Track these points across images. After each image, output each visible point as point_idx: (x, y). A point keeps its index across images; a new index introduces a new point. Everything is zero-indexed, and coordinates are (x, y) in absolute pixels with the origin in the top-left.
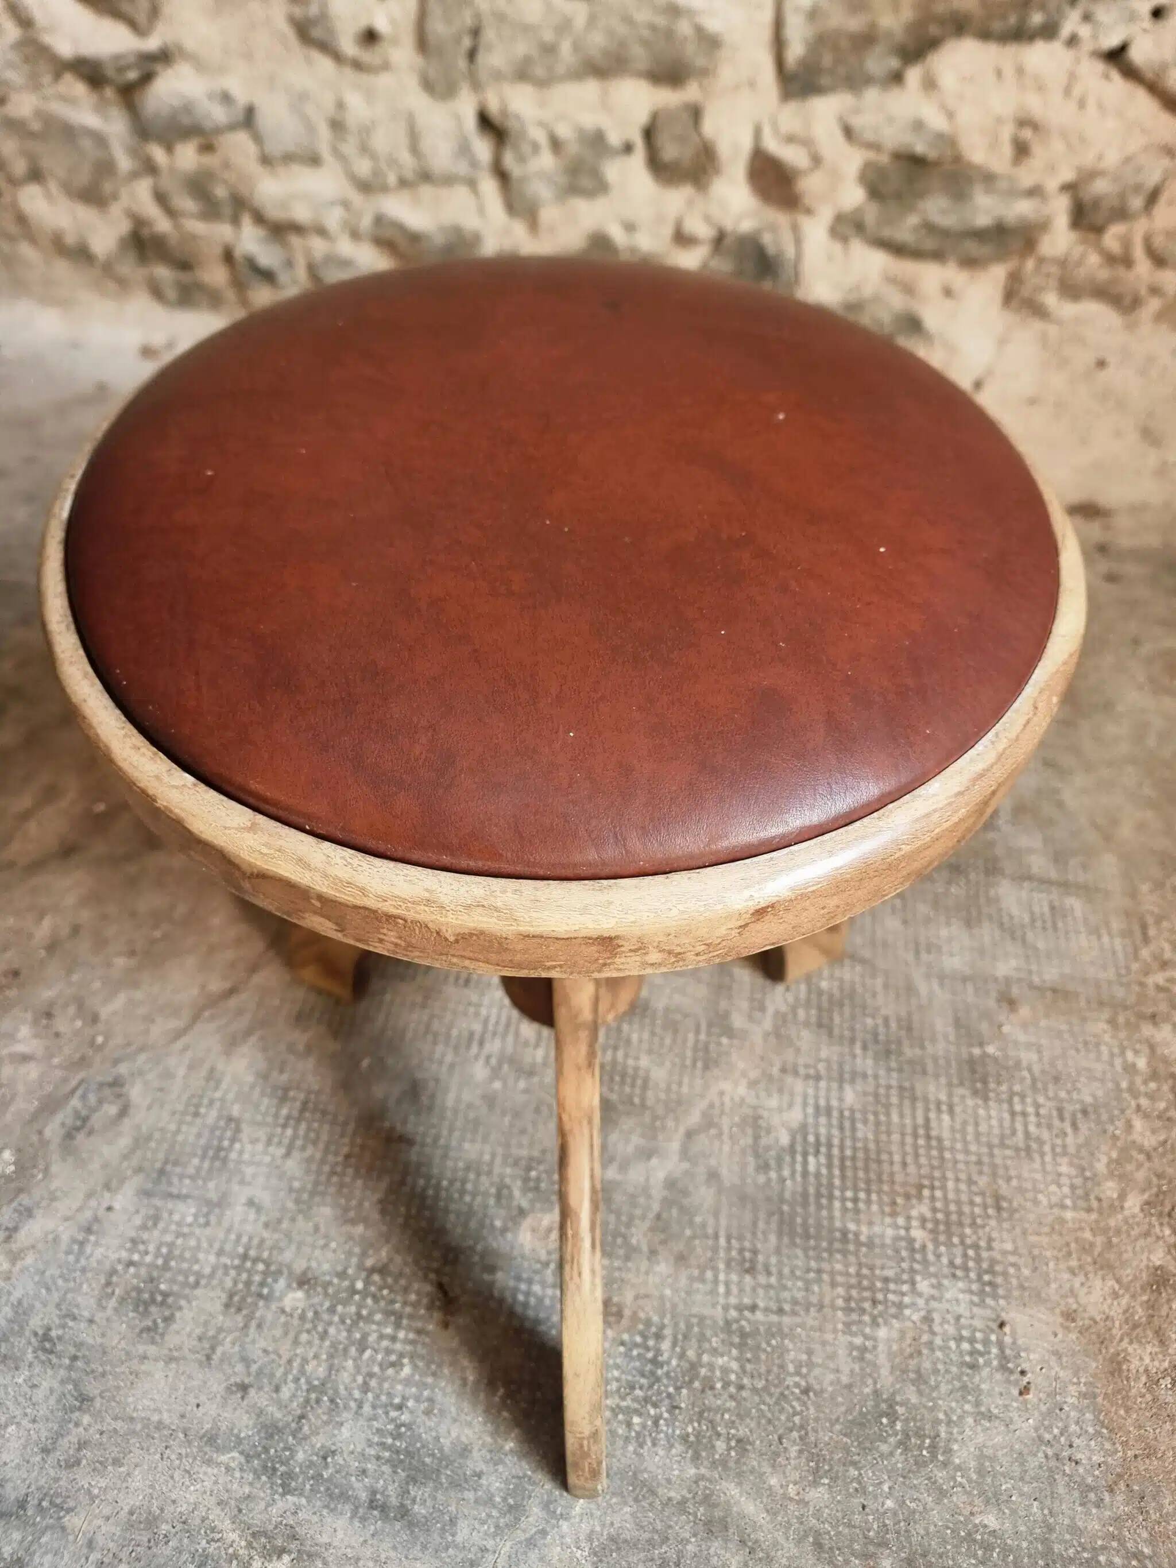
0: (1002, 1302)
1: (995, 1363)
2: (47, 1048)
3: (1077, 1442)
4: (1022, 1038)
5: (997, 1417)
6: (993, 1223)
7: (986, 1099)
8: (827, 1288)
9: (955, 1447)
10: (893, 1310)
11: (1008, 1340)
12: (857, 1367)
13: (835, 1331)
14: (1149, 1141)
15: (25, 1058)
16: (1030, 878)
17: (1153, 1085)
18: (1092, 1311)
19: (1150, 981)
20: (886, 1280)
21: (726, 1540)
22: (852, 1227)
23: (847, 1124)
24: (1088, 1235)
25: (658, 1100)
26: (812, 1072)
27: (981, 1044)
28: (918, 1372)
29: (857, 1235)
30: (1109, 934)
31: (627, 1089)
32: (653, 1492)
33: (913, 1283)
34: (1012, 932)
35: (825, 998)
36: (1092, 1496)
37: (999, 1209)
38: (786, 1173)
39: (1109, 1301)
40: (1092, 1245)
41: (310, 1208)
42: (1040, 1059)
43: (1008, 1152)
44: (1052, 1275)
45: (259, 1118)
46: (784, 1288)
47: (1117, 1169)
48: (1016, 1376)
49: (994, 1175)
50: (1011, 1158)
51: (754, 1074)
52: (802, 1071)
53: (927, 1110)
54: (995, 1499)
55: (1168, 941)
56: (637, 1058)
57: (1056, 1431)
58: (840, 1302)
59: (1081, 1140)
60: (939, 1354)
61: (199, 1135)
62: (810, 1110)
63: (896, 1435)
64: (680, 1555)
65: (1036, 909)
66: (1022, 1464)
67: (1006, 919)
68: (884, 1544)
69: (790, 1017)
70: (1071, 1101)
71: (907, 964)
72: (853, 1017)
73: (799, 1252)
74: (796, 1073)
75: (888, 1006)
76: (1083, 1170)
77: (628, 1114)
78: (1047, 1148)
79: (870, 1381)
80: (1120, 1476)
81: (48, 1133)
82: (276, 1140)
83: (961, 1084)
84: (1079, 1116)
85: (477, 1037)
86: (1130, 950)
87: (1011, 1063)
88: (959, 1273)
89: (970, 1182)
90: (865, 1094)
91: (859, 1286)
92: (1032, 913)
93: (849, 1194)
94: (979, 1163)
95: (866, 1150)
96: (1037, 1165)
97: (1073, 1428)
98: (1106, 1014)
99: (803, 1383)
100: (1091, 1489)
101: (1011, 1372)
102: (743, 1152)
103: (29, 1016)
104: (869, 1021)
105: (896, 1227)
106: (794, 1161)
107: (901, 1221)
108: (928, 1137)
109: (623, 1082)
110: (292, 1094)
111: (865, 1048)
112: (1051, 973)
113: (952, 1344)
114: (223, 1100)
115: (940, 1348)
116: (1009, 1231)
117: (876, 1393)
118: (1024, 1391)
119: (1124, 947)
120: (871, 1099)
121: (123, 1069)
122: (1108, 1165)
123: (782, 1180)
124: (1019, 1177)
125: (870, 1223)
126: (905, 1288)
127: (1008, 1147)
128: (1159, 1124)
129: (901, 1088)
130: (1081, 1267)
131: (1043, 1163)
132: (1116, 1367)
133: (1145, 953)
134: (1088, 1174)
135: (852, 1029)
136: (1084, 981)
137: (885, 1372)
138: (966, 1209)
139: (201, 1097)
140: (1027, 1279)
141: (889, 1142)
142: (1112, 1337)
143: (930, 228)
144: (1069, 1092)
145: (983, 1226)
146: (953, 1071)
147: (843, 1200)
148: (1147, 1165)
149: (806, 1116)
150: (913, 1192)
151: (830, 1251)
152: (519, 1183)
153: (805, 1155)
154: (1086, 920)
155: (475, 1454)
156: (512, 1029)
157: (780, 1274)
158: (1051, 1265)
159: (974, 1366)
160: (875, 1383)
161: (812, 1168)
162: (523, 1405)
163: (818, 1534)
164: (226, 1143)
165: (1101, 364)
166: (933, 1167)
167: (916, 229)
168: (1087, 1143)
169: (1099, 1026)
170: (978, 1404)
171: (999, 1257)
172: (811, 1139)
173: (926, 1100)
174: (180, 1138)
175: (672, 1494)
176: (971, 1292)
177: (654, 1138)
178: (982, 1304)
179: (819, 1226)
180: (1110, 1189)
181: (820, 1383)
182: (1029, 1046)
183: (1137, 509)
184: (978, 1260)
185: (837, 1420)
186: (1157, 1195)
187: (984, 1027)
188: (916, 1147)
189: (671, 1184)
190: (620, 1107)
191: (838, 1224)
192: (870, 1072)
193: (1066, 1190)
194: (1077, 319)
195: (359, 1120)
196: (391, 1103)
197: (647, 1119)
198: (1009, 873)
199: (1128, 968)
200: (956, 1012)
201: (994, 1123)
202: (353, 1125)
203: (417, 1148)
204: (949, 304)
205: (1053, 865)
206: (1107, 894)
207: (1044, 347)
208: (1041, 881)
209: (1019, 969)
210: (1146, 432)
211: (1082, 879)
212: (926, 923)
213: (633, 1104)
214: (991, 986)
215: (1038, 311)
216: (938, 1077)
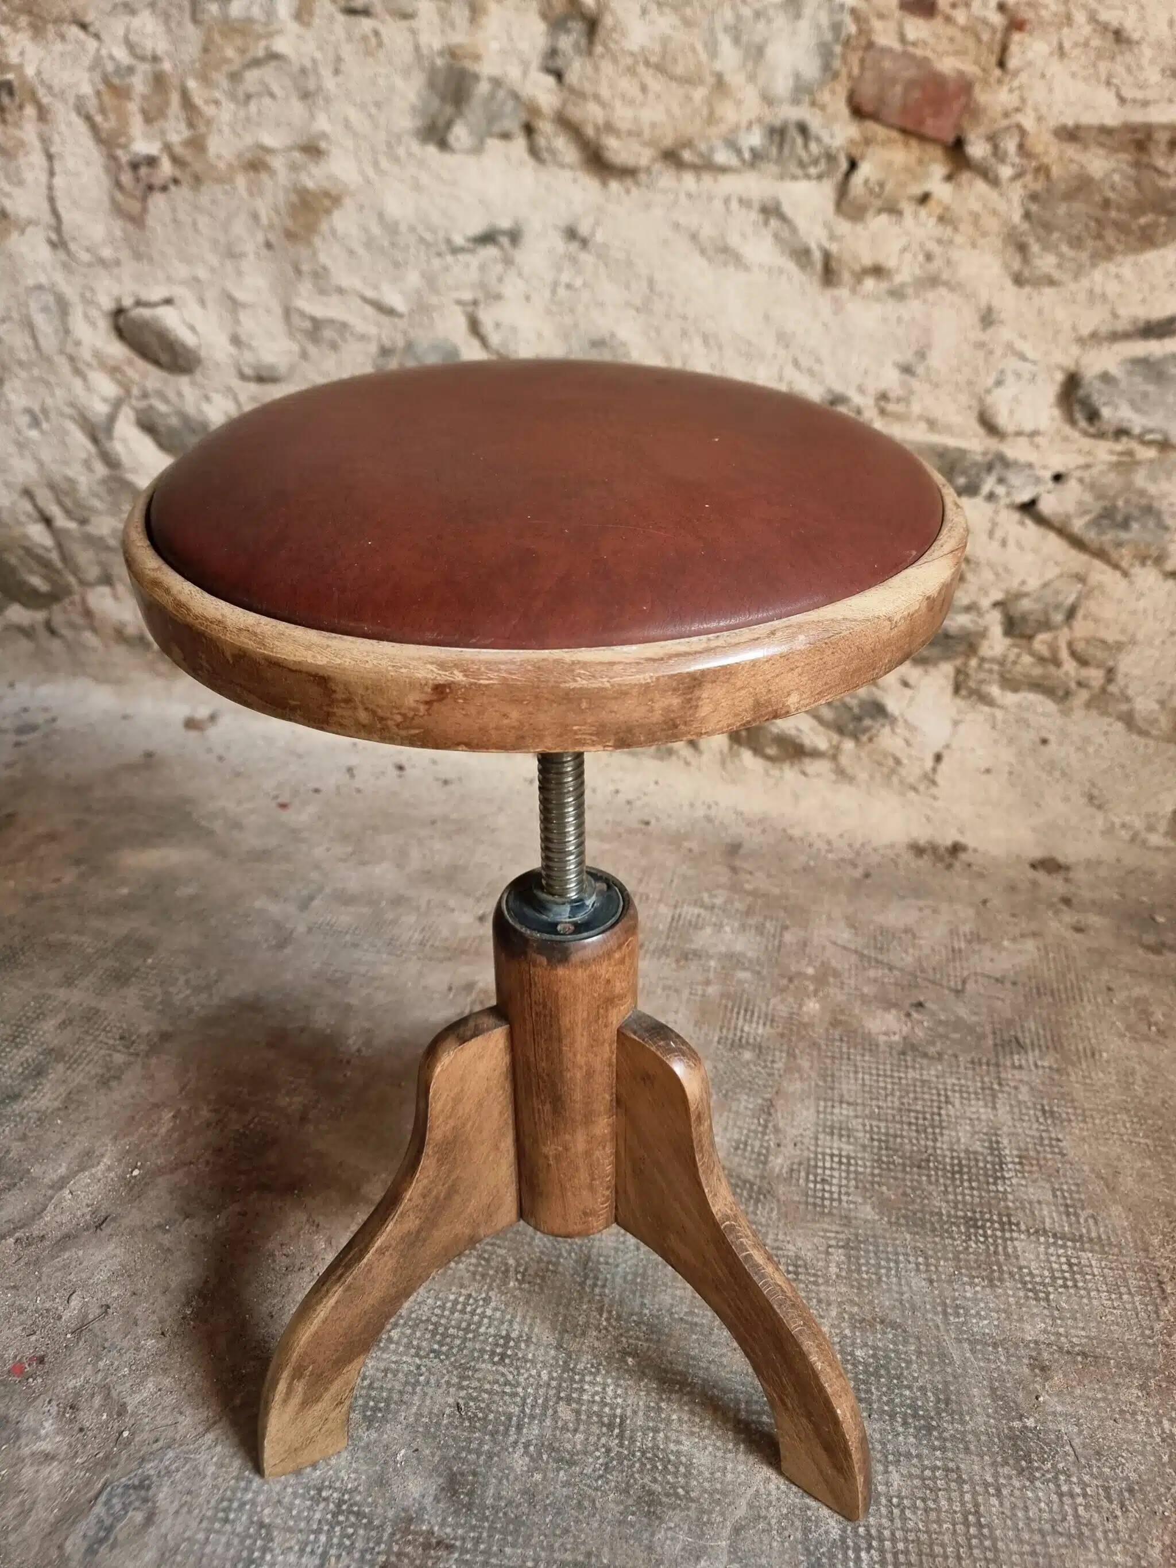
2: (70, 1445)
4: (1059, 1408)
7: (1032, 1479)
15: (48, 1457)
16: (1045, 1232)
23: (896, 1512)
25: (703, 1491)
27: (1021, 1417)
30: (1131, 1293)
31: (670, 1478)
34: (1035, 1291)
35: (861, 1368)
42: (1080, 1432)
43: (1061, 1540)
45: (291, 1523)
50: (1066, 1547)
53: (974, 1494)
56: (678, 1442)
59: (1132, 1523)
61: (228, 1545)
65: (1055, 1266)
67: (1028, 1278)
70: (1116, 1478)
71: (937, 1327)
72: (890, 1389)
75: (924, 1377)
76: (1138, 1558)
77: (674, 1507)
78: (1099, 1534)
81: (68, 1547)
82: (309, 1549)
83: (1006, 1462)
84: (1126, 1494)
85: (514, 1421)
86: (1151, 1307)
87: (1053, 1437)
90: (911, 1476)
92: (1052, 1270)
94: (1033, 1553)
95: (919, 1542)
96: (1091, 1556)
98: (1137, 1380)
102: (794, 1548)
103: (54, 1410)
104: (907, 1393)
106: (846, 1557)
108: (980, 1525)
109: (666, 1469)
110: (324, 1494)
111: (905, 1424)
112: (1078, 1336)
114: (253, 1502)
119: (1145, 1304)
120: (917, 1483)
121: (150, 1468)
122: (1162, 1552)
127: (1061, 1534)
129: (947, 1470)
131: (1098, 1552)
135: (891, 1403)
136: (1112, 1344)
139: (230, 1501)
141: (942, 1532)
144: (1112, 1468)
146: (996, 1449)
153: (857, 1550)
156: (550, 1412)
164: (256, 1554)
165: (1045, 741)
166: (987, 1560)
168: (1138, 1528)
169: (1133, 1393)
173: (973, 1485)
174: (208, 1549)
177: (702, 1536)
182: (1067, 1418)
183: (1090, 864)
187: (1022, 1398)
188: (968, 1538)
190: (664, 1499)
192: (914, 1452)
194: (1019, 706)
195: (395, 1524)
196: (428, 1500)
197: (693, 1514)
198: (1023, 1227)
199: (1152, 1329)
200: (991, 1380)
201: (1042, 1505)
202: (389, 1530)
203: (456, 1555)
204: (908, 692)
205: (1064, 1218)
206: (1119, 1245)
207: (994, 727)
208: (1055, 1236)
209: (1045, 1331)
210: (1091, 798)
211: (1094, 1235)
212: (950, 1282)
213: (677, 1495)
214: (1022, 1352)
215: (985, 699)
216: (981, 1456)
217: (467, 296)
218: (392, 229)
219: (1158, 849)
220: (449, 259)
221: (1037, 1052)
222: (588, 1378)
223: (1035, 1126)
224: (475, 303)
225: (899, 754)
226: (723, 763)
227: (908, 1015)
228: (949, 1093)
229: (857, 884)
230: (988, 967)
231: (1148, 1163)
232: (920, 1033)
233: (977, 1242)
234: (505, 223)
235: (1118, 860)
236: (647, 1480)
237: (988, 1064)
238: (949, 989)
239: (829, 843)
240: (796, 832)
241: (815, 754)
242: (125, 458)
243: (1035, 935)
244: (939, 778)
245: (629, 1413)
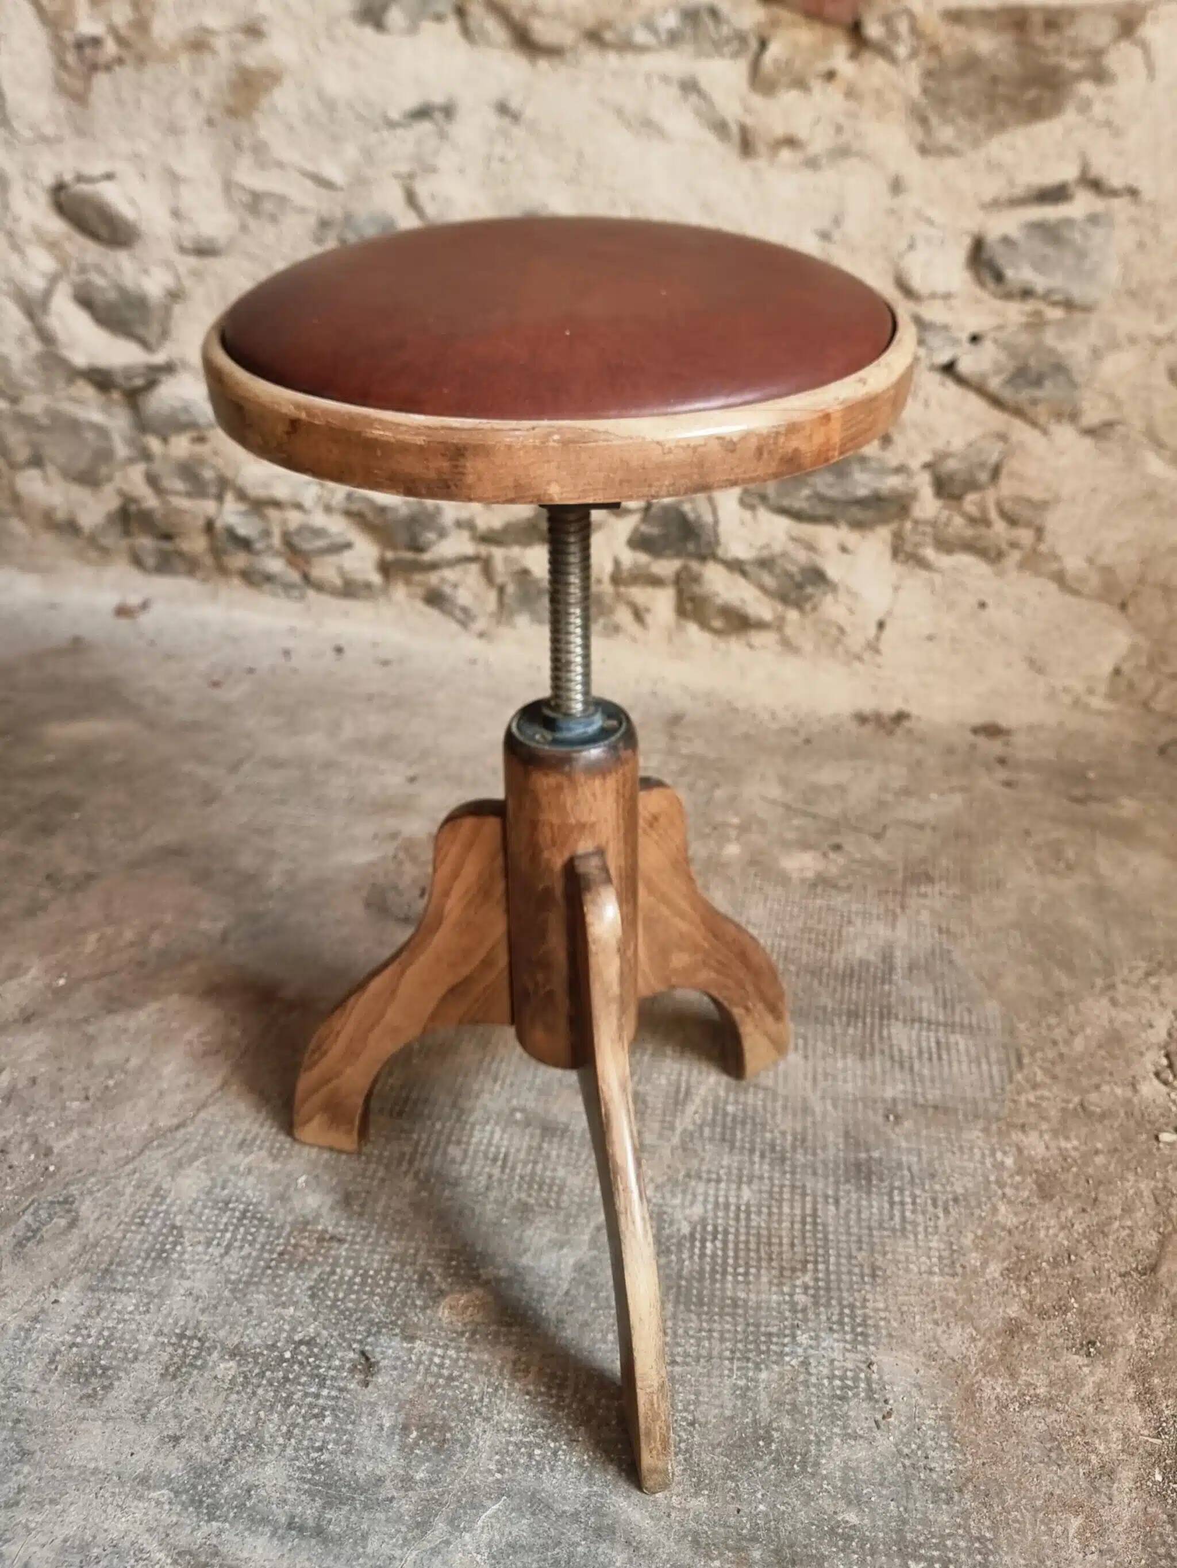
0: (872, 1348)
1: (863, 1395)
3: (931, 1454)
4: (904, 1144)
5: (861, 1437)
6: (868, 1287)
7: (869, 1193)
8: (716, 1343)
9: (823, 1461)
10: (774, 1358)
11: (875, 1376)
12: (739, 1403)
13: (721, 1376)
14: (1012, 1221)
16: (920, 1020)
17: (1018, 1178)
18: (951, 1353)
19: (1023, 1099)
20: (770, 1335)
21: (612, 1541)
22: (742, 1295)
23: (743, 1216)
24: (951, 1294)
25: (572, 1202)
26: (714, 1176)
27: (868, 1151)
28: (794, 1404)
29: (746, 1301)
30: (989, 1063)
31: (544, 1194)
32: (549, 1507)
33: (794, 1337)
34: (901, 1063)
35: (729, 1119)
36: (943, 1495)
37: (874, 1276)
38: (685, 1255)
39: (967, 1345)
40: (954, 1302)
41: (245, 1295)
42: (919, 1161)
43: (886, 1233)
44: (918, 1326)
45: (200, 1226)
46: (678, 1344)
47: (981, 1244)
48: (881, 1404)
49: (872, 1251)
50: (887, 1237)
51: (660, 1180)
52: (704, 1176)
53: (815, 1203)
54: (856, 1501)
55: (1041, 1067)
56: (554, 1170)
57: (914, 1446)
58: (727, 1354)
59: (951, 1221)
60: (813, 1390)
61: (143, 1240)
62: (710, 1207)
63: (770, 1453)
64: (571, 1555)
65: (924, 1044)
66: (882, 1473)
67: (896, 1053)
68: (754, 1539)
69: (697, 1135)
70: (944, 1192)
71: (804, 1090)
72: (753, 1132)
73: (693, 1317)
74: (699, 1178)
75: (785, 1124)
76: (951, 1244)
77: (545, 1213)
78: (921, 1229)
79: (750, 1414)
80: (969, 1480)
81: (0, 1242)
82: (215, 1242)
83: (847, 1181)
84: (951, 1203)
85: (407, 1157)
86: (1006, 1074)
87: (894, 1164)
88: (835, 1327)
89: (850, 1257)
90: (760, 1192)
91: (746, 1341)
92: (920, 1048)
93: (741, 1270)
94: (860, 1241)
95: (759, 1235)
96: (911, 1242)
97: (929, 1443)
98: (981, 1124)
99: (690, 1417)
100: (943, 1490)
101: (877, 1401)
104: (768, 1135)
105: (783, 1294)
106: (693, 1246)
107: (786, 1289)
108: (815, 1224)
109: (540, 1189)
110: (231, 1205)
111: (762, 1156)
112: (934, 1095)
113: (826, 1382)
114: (167, 1212)
115: (814, 1385)
116: (882, 1293)
117: (755, 1421)
118: (889, 1414)
119: (1000, 1071)
120: (765, 1196)
122: (973, 1240)
123: (681, 1261)
124: (894, 1252)
125: (758, 1292)
126: (786, 1340)
127: (885, 1229)
128: (1020, 1208)
129: (793, 1187)
130: (943, 1319)
131: (916, 1240)
132: (970, 1395)
133: (1019, 1077)
134: (955, 1247)
135: (752, 1142)
136: (963, 1099)
137: (763, 1406)
138: (845, 1277)
139: (147, 1210)
140: (895, 1329)
141: (780, 1229)
142: (968, 1372)
143: (822, 498)
144: (943, 1185)
145: (859, 1291)
146: (841, 1172)
147: (736, 1274)
148: (1008, 1238)
149: (706, 1211)
150: (799, 1266)
151: (721, 1316)
152: (440, 1270)
154: (967, 1051)
155: (388, 1483)
156: (440, 1151)
157: (675, 1334)
158: (918, 1318)
159: (843, 1398)
160: (755, 1414)
161: (708, 1252)
162: (433, 1444)
163: (696, 1534)
164: (168, 1247)
165: (983, 605)
166: (817, 1247)
167: (808, 498)
168: (956, 1224)
169: (974, 1134)
170: (845, 1427)
171: (872, 1314)
172: (710, 1228)
173: (815, 1197)
174: (125, 1243)
175: (567, 1508)
176: (846, 1341)
177: (567, 1232)
178: (854, 1350)
179: (713, 1295)
180: (974, 1259)
181: (706, 1416)
182: (909, 1151)
183: (1031, 729)
184: (853, 1317)
185: (719, 1444)
186: (1016, 1263)
187: (872, 1137)
188: (803, 1232)
189: (579, 1267)
190: (536, 1208)
191: (729, 1293)
192: (766, 1175)
193: (935, 1260)
194: (955, 569)
195: (293, 1224)
196: (325, 1211)
197: (561, 1218)
198: (901, 1016)
199: (1003, 1089)
200: (846, 1126)
201: (875, 1210)
202: (288, 1229)
203: (346, 1246)
204: (846, 557)
205: (941, 1010)
206: (988, 1031)
207: (932, 592)
208: (929, 1023)
209: (905, 1092)
210: (1032, 663)
211: (966, 1021)
212: (824, 1058)
213: (548, 1206)
214: (879, 1105)
215: (922, 563)
216: (826, 1177)
217: (404, 168)
218: (330, 105)
219: (1100, 713)
220: (385, 134)
221: (944, 883)
222: (478, 1127)
223: (930, 940)
224: (411, 176)
225: (842, 622)
226: (670, 640)
227: (825, 855)
228: (853, 916)
229: (795, 749)
230: (912, 816)
231: (1030, 968)
232: (834, 870)
233: (856, 1027)
234: (438, 98)
235: (1061, 724)
236: (523, 1196)
237: (895, 893)
238: (870, 834)
239: (774, 716)
240: (741, 705)
241: (761, 625)
242: (61, 335)
243: (963, 789)
244: (883, 646)
245: (513, 1150)
